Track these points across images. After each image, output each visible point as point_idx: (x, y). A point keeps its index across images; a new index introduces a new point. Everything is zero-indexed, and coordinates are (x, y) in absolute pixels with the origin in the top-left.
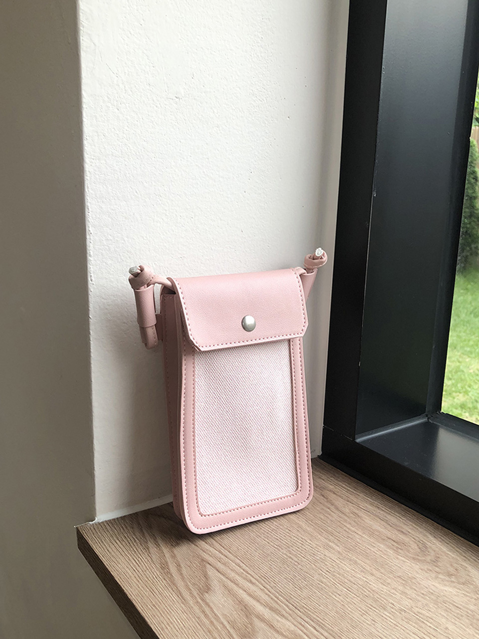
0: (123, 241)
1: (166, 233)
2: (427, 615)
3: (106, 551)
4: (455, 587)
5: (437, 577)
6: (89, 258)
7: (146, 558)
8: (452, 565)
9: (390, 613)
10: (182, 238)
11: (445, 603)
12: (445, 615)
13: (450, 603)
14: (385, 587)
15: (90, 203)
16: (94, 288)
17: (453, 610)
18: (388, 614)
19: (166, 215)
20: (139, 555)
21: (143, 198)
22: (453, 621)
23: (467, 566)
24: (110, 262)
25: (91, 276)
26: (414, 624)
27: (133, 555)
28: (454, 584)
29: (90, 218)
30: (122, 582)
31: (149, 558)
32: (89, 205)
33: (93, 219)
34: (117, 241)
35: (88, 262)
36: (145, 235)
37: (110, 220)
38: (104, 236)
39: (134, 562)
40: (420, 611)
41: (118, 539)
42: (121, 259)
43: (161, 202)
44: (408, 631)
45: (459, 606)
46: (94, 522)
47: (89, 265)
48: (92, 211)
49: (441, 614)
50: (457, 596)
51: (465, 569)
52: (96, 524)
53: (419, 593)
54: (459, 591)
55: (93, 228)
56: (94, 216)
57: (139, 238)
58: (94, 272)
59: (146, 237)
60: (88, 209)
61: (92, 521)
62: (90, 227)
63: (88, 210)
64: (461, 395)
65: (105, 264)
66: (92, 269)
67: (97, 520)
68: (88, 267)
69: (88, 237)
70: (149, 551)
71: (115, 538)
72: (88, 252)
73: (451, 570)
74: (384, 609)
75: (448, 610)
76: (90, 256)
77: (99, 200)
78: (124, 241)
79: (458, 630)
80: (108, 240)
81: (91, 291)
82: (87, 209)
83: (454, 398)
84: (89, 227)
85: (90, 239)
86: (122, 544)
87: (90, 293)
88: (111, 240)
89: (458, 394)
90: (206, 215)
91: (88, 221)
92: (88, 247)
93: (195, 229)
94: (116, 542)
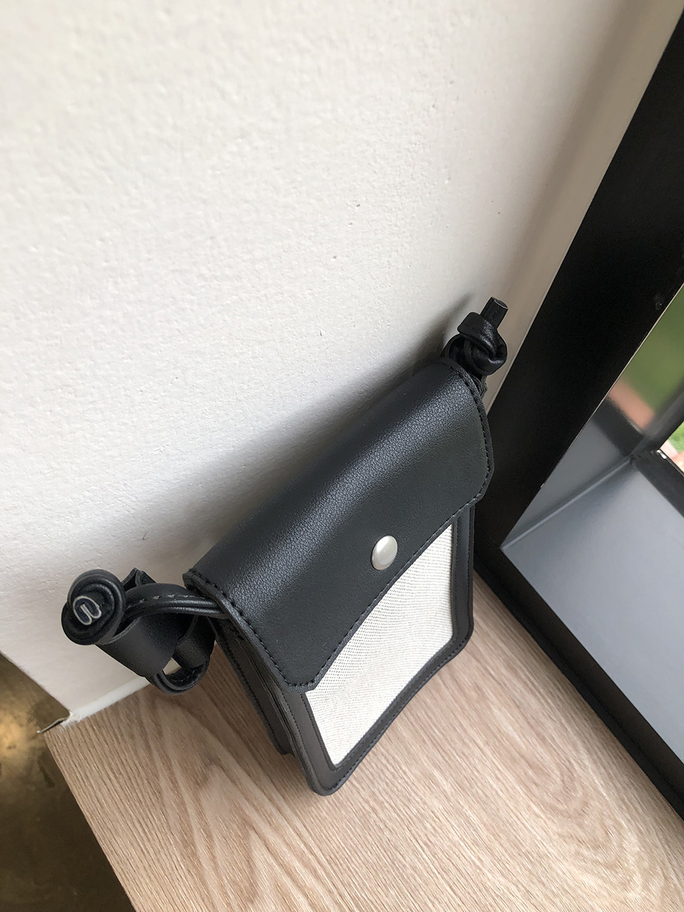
3: (96, 801)
4: (598, 875)
5: (577, 854)
7: (159, 820)
8: (603, 825)
14: (502, 879)
20: (147, 809)
23: (622, 822)
27: (139, 811)
28: (599, 869)
30: (126, 882)
31: (162, 818)
39: (140, 830)
41: (111, 769)
50: (599, 895)
53: (548, 893)
54: (601, 883)
61: (65, 721)
67: (73, 717)
70: (161, 797)
71: (107, 767)
86: (119, 782)
93: (188, 392)
94: (108, 775)
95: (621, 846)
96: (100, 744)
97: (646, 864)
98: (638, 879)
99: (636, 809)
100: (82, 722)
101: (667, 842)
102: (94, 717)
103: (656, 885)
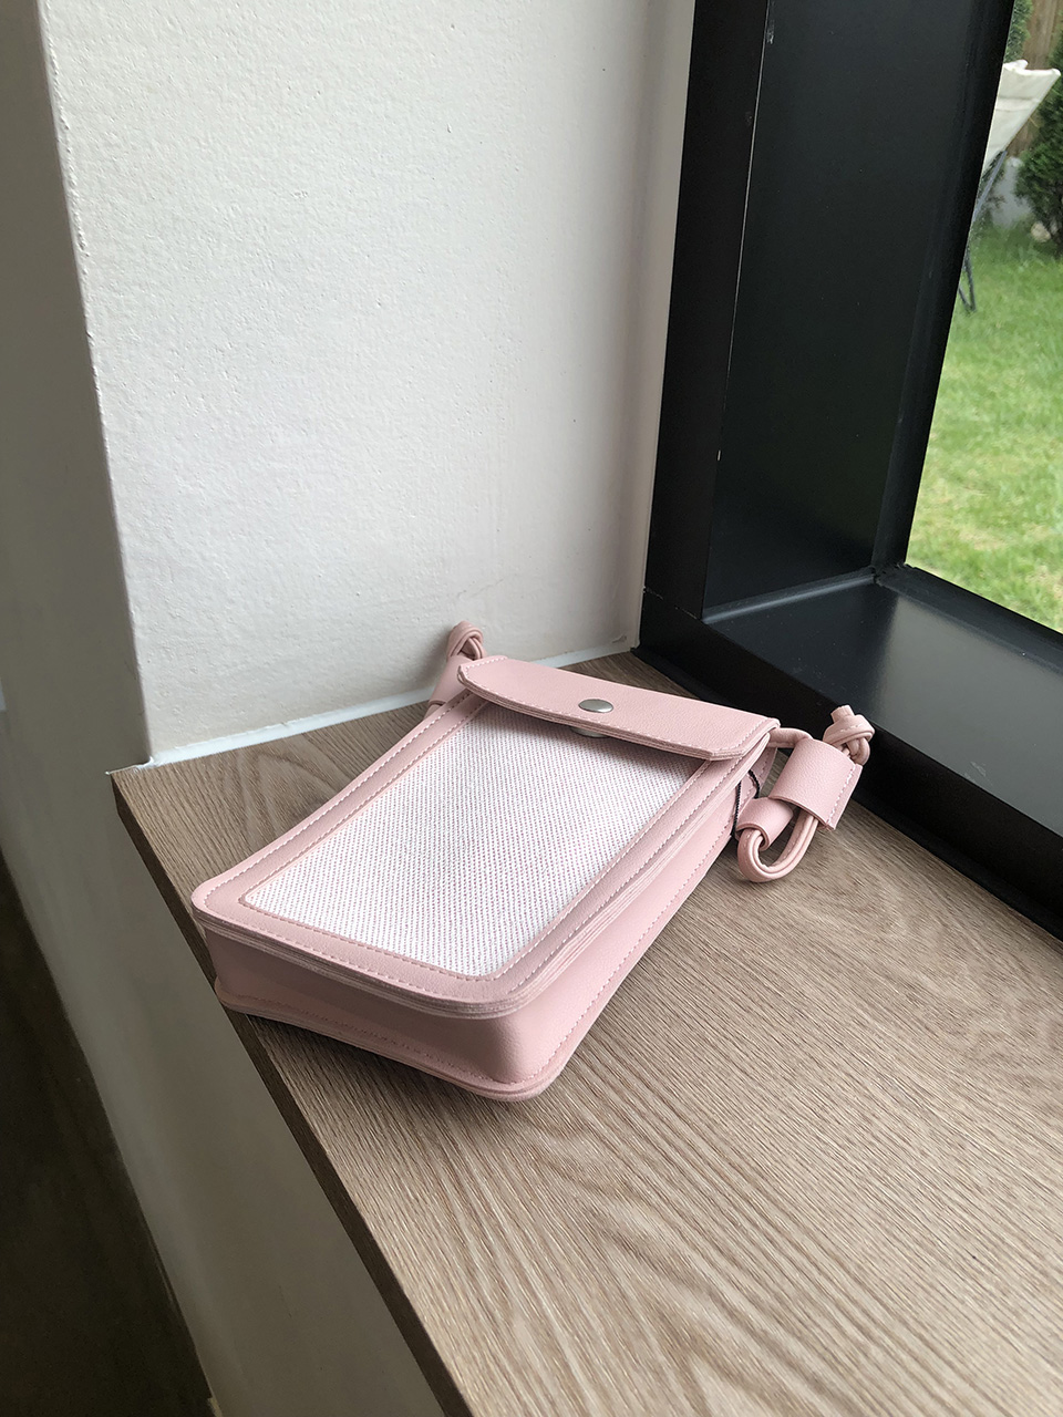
0: (148, 150)
1: (255, 131)
2: (770, 966)
3: (161, 822)
4: (841, 916)
5: (810, 897)
6: (69, 190)
7: (236, 839)
8: (848, 875)
9: (695, 961)
10: (296, 143)
11: (813, 946)
12: (806, 968)
13: (822, 946)
14: (699, 911)
15: (55, 48)
16: (90, 266)
17: (825, 957)
18: (691, 962)
19: (251, 85)
20: (223, 831)
21: (190, 37)
22: (818, 979)
23: (877, 875)
24: (120, 201)
25: (80, 235)
26: (737, 982)
27: (212, 830)
28: (842, 911)
29: (61, 87)
30: (180, 883)
31: (241, 839)
32: (54, 54)
33: (68, 91)
34: (134, 148)
35: (69, 201)
36: (203, 135)
37: (111, 94)
38: (102, 135)
39: (210, 845)
40: (757, 958)
41: (188, 801)
42: (149, 195)
43: (235, 50)
44: (721, 995)
45: (839, 952)
46: (146, 765)
47: (70, 209)
48: (63, 72)
49: (797, 966)
50: (842, 933)
51: (874, 883)
52: (149, 770)
53: (765, 926)
54: (845, 923)
55: (72, 116)
56: (70, 83)
57: (188, 143)
58: (85, 229)
59: (206, 141)
60: (53, 63)
61: (142, 763)
62: (63, 111)
63: (54, 67)
64: (1039, 528)
65: (109, 207)
66: (79, 219)
67: (152, 762)
68: (71, 214)
69: (60, 137)
70: (245, 824)
71: (182, 799)
72: (65, 175)
73: (845, 884)
74: (687, 952)
75: (815, 959)
76: (71, 184)
77: (78, 42)
78: (151, 147)
79: (822, 997)
80: (110, 145)
81: (84, 273)
82: (49, 67)
83: (1023, 533)
84: (59, 111)
85: (67, 142)
87: (82, 277)
88: (119, 147)
89: (1034, 524)
90: (353, 87)
91: (57, 95)
92: (63, 164)
93: (327, 121)
94: (182, 804)
95: (877, 895)
96: (179, 782)
97: (914, 912)
98: (901, 923)
99: (899, 868)
100: (163, 767)
101: (947, 895)
102: (179, 764)
103: (930, 931)
